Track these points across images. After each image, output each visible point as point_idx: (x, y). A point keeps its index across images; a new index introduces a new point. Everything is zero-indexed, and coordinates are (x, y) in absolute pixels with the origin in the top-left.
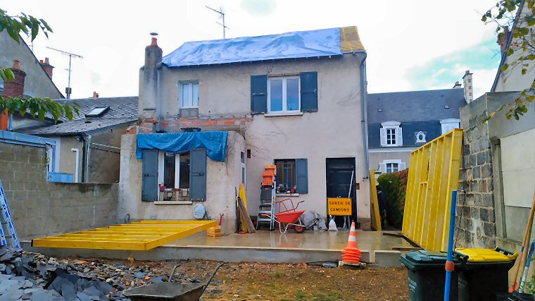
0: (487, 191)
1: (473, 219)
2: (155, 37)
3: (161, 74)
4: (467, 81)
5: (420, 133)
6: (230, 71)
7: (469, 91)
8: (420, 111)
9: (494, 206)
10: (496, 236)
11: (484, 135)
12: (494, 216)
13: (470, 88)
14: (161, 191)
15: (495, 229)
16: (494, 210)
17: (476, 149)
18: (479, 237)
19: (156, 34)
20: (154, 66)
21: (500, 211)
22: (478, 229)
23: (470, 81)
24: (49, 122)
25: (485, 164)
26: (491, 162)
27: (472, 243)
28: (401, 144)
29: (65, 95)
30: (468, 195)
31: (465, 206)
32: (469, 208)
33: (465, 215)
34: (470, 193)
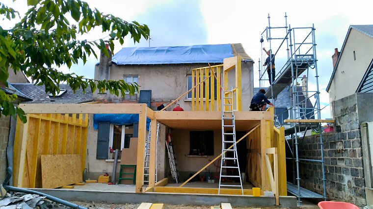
0: (357, 156)
1: (344, 175)
3: (111, 69)
4: (304, 82)
6: (160, 69)
7: (306, 89)
9: (363, 167)
10: (365, 187)
11: (355, 120)
12: (364, 173)
14: (111, 152)
15: (365, 182)
16: (363, 170)
17: (347, 129)
18: (350, 187)
20: (106, 64)
21: (368, 170)
22: (349, 181)
23: (306, 82)
24: (23, 99)
25: (355, 139)
26: (360, 138)
27: (343, 191)
29: (30, 81)
30: (339, 159)
31: (337, 166)
32: (340, 168)
33: (336, 172)
34: (341, 157)
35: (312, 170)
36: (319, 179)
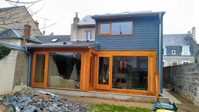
1: (198, 87)
2: (77, 14)
4: (193, 31)
5: (174, 51)
7: (194, 35)
8: (174, 42)
13: (195, 33)
19: (77, 13)
23: (194, 31)
27: (197, 96)
28: (166, 55)
29: (43, 34)
30: (196, 78)
31: (194, 82)
32: (196, 83)
33: (194, 85)
34: (197, 77)
35: (183, 83)
36: (186, 89)
